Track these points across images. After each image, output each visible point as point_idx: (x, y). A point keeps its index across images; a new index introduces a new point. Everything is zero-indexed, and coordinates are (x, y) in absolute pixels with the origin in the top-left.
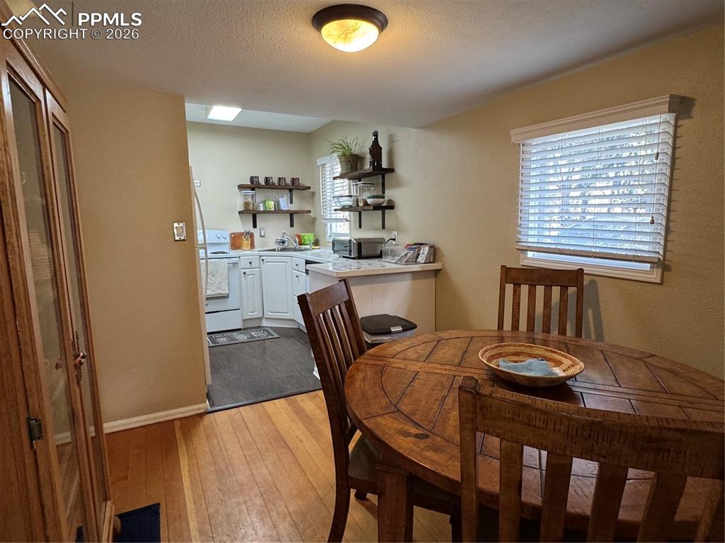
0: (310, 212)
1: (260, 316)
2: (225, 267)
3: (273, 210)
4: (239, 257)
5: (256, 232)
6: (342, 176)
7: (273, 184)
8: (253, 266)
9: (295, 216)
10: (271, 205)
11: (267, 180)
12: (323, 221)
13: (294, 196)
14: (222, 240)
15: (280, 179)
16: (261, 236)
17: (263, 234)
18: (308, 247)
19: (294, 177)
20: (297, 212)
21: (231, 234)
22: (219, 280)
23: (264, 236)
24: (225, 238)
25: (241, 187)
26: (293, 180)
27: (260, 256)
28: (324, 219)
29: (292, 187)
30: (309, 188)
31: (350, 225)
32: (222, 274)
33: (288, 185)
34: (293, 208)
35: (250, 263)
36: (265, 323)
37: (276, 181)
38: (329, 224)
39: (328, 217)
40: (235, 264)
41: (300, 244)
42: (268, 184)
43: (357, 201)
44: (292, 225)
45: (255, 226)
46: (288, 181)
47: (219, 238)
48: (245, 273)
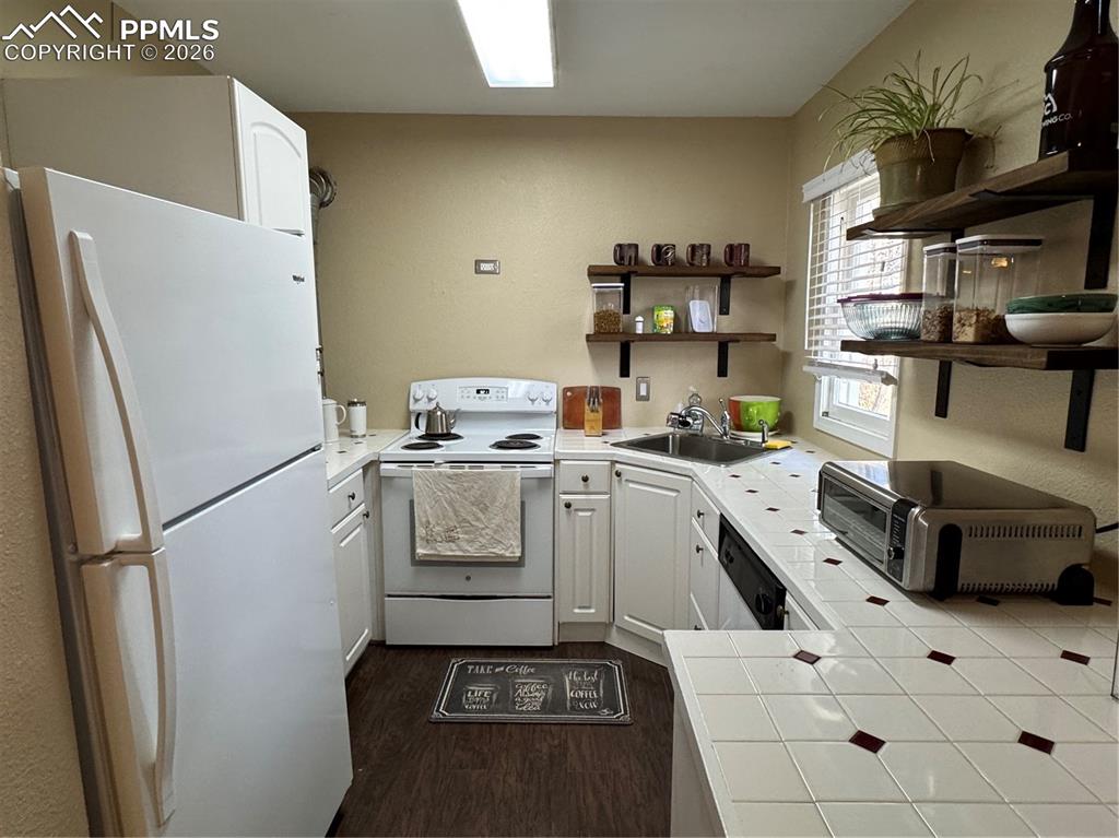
0: (773, 337)
1: (603, 619)
2: (512, 488)
3: (669, 331)
4: (556, 462)
5: (627, 387)
6: (882, 224)
7: (676, 262)
8: (592, 489)
9: (732, 349)
10: (666, 317)
11: (659, 251)
12: (806, 368)
13: (733, 293)
14: (540, 407)
15: (693, 247)
16: (639, 398)
17: (643, 393)
18: (756, 437)
19: (736, 242)
20: (735, 338)
21: (566, 390)
22: (497, 520)
23: (646, 398)
24: (547, 401)
25: (596, 273)
26: (732, 250)
27: (614, 463)
28: (812, 363)
29: (729, 271)
30: (777, 270)
31: (899, 394)
32: (506, 506)
33: (718, 264)
34: (727, 325)
35: (585, 479)
36: (616, 640)
37: (682, 253)
38: (825, 380)
39: (825, 358)
40: (544, 482)
41: (739, 428)
42: (665, 265)
43: (946, 319)
44: (722, 372)
45: (625, 372)
46: (718, 253)
47: (533, 401)
48: (568, 506)
